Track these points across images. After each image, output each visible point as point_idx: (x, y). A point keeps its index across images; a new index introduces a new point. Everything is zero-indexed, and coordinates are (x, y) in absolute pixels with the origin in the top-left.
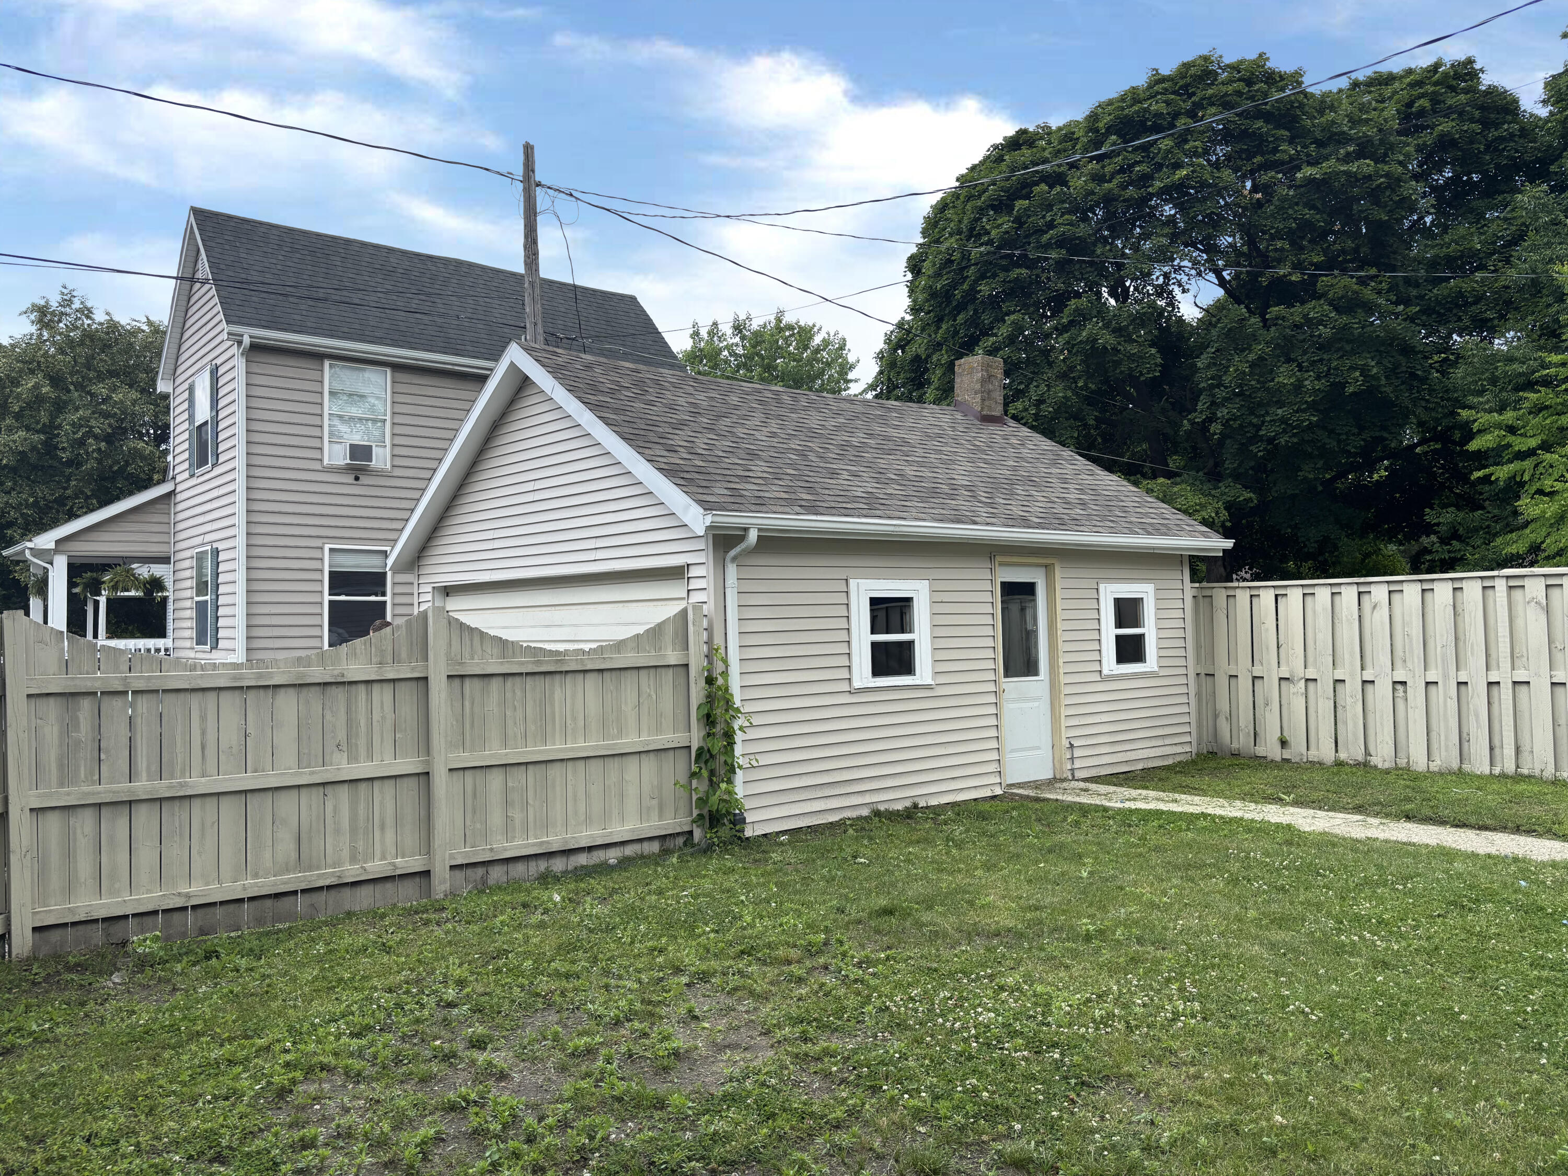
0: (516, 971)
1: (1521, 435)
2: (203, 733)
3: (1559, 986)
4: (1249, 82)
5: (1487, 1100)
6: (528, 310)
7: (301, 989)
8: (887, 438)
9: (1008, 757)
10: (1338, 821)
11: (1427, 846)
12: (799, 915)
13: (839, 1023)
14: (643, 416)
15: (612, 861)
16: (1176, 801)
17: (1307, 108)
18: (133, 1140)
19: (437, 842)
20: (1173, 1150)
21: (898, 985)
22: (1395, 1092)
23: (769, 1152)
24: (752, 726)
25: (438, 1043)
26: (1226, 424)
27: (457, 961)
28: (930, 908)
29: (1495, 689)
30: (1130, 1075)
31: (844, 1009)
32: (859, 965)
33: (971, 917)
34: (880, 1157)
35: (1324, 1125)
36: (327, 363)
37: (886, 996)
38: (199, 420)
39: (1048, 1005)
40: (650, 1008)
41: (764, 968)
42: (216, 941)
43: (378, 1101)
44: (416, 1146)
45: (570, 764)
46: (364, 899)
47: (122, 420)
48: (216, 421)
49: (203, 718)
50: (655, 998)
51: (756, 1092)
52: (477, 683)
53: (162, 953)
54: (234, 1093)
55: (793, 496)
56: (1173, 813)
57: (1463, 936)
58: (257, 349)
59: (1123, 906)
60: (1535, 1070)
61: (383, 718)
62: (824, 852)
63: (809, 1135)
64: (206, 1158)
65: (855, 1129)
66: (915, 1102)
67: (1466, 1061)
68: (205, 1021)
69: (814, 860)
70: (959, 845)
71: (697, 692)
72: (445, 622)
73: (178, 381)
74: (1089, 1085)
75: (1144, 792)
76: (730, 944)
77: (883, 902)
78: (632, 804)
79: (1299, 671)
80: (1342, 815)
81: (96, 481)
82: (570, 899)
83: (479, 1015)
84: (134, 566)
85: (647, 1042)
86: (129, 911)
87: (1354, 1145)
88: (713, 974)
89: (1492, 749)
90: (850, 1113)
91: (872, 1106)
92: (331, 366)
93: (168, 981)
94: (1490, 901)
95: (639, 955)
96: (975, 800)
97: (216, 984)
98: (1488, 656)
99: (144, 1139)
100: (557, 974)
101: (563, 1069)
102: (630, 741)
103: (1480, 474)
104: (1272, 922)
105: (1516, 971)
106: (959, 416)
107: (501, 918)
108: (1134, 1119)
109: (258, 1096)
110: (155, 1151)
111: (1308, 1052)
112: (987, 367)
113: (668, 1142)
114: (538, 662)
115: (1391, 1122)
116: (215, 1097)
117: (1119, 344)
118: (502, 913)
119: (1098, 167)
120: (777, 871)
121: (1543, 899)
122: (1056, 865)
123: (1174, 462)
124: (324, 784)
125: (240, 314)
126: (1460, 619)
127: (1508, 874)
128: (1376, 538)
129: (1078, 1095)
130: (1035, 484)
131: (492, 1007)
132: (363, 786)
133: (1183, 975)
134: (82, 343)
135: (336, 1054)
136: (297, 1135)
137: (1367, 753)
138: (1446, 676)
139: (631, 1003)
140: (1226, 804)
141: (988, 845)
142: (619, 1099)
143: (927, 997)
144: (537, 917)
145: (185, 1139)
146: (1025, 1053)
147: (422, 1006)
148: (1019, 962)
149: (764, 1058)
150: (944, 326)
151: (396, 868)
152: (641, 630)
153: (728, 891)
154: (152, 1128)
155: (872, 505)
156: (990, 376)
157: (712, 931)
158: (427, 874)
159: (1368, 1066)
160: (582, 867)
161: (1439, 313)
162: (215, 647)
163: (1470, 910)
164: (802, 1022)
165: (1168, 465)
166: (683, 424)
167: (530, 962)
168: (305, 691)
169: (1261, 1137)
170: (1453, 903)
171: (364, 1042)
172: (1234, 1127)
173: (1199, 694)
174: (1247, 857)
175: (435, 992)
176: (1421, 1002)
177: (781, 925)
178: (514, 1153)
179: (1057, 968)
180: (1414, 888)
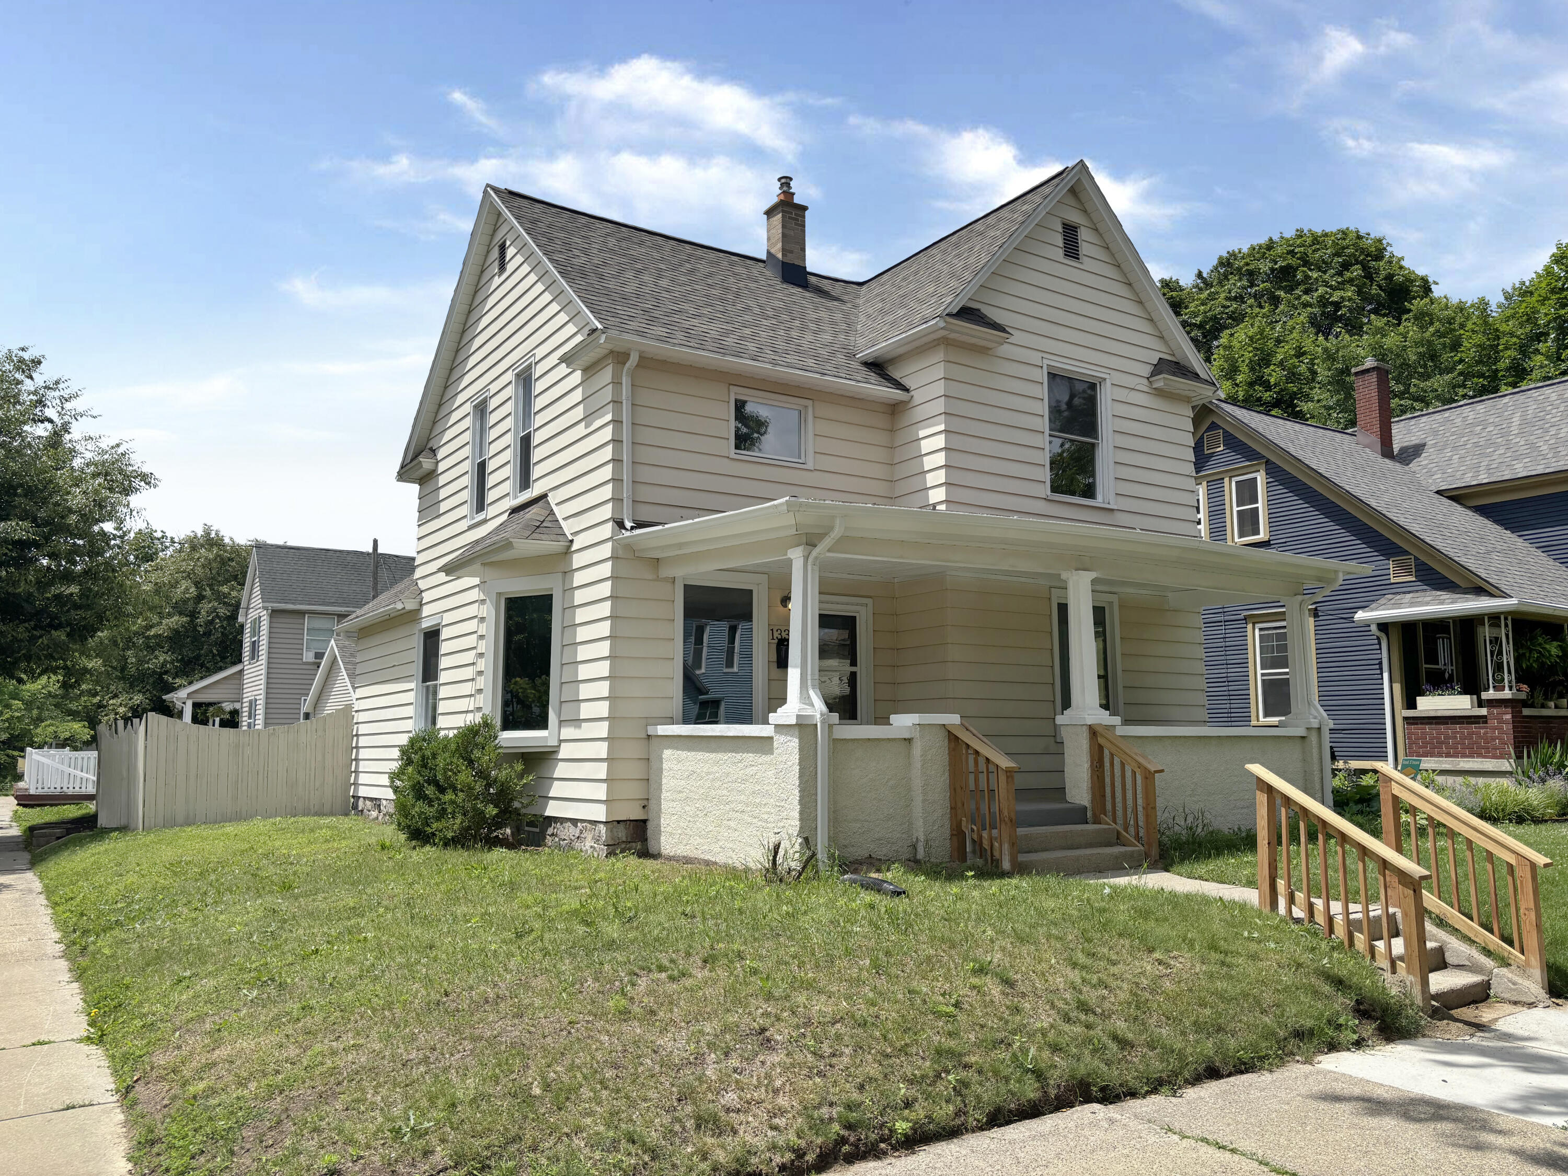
38: (253, 640)
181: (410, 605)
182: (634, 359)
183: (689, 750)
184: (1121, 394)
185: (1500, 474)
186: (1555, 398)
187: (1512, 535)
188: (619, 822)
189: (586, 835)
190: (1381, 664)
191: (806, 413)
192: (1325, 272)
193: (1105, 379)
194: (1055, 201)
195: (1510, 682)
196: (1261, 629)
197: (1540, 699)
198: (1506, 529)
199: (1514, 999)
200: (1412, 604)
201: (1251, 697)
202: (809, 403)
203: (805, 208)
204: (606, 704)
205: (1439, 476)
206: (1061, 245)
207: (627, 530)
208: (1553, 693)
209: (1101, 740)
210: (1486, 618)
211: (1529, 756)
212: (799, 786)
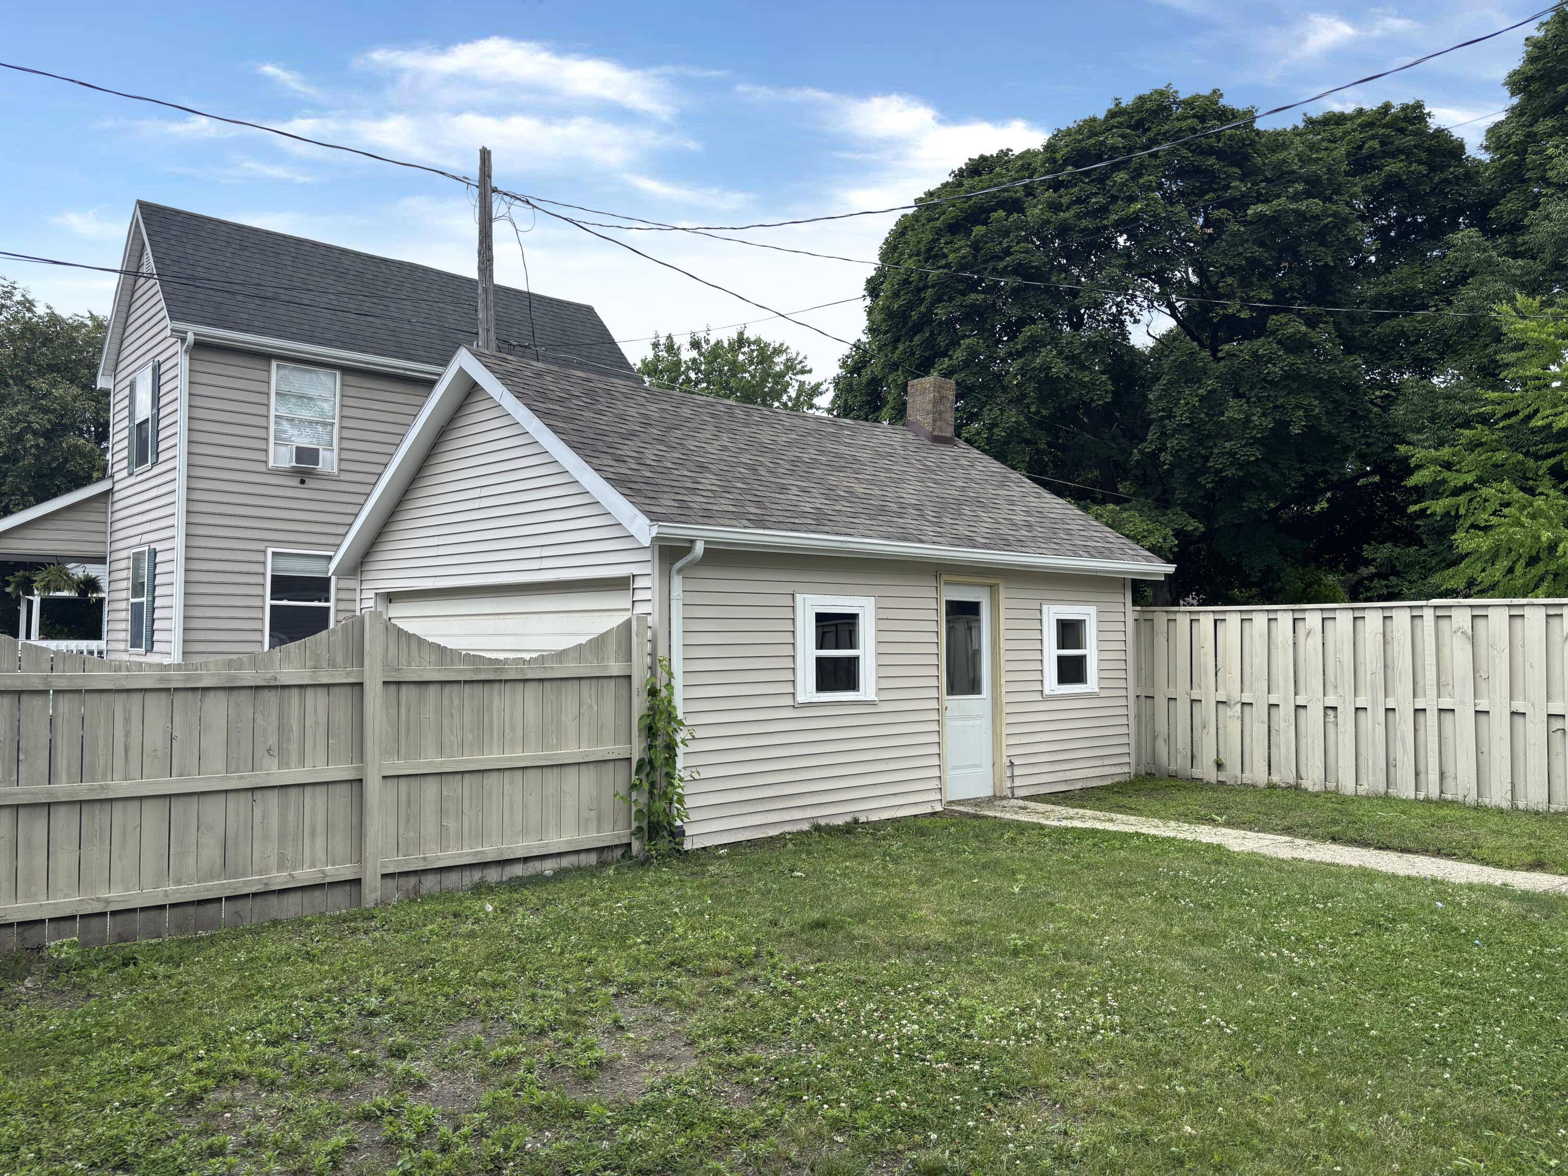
0: (442, 981)
1: (1457, 471)
2: (127, 735)
3: (1467, 1004)
4: (1202, 119)
5: (1390, 1113)
6: (480, 316)
7: (219, 997)
8: (839, 456)
9: (950, 775)
10: (1267, 842)
11: (1350, 866)
12: (732, 926)
13: (765, 1034)
14: (593, 425)
15: (548, 873)
16: (1111, 820)
17: (1258, 146)
18: (34, 1147)
19: (369, 850)
20: (1085, 1159)
21: (826, 997)
22: (1303, 1103)
23: (684, 1161)
24: (694, 738)
25: (357, 1051)
26: (1176, 454)
27: (382, 970)
28: (863, 921)
29: (1421, 716)
30: (1047, 1087)
31: (769, 1021)
32: (788, 977)
33: (903, 931)
34: (796, 1166)
35: (1232, 1136)
36: (274, 364)
37: (813, 1008)
38: (139, 419)
39: (972, 1017)
40: (575, 1018)
41: (693, 980)
42: (134, 948)
43: (291, 1110)
44: (327, 1155)
45: (507, 774)
46: (291, 906)
47: (62, 416)
48: (157, 419)
49: (127, 720)
50: (581, 1008)
51: (676, 1102)
52: (414, 690)
53: (78, 959)
54: (143, 1100)
55: (741, 510)
56: (1105, 832)
57: (1378, 954)
58: (200, 347)
59: (1052, 921)
60: (1439, 1085)
61: (317, 723)
62: (761, 867)
63: (727, 1144)
64: (109, 1165)
65: (773, 1138)
66: (835, 1112)
67: (1373, 1075)
68: (117, 1027)
69: (751, 873)
70: (896, 860)
71: (640, 704)
72: (381, 628)
73: (119, 378)
74: (1007, 1096)
75: (1081, 811)
76: (661, 955)
77: (816, 915)
78: (570, 815)
79: (1236, 695)
80: (1271, 836)
81: (33, 477)
82: (502, 910)
83: (400, 1024)
84: (69, 566)
85: (570, 1051)
86: (46, 915)
87: (1259, 1155)
88: (642, 985)
89: (1417, 774)
90: (769, 1123)
91: (791, 1116)
92: (278, 366)
93: (82, 987)
94: (1406, 921)
95: (568, 966)
96: (915, 816)
97: (132, 991)
98: (1415, 683)
99: (46, 1146)
100: (484, 984)
101: (483, 1078)
102: (570, 751)
103: (1416, 508)
104: (1195, 938)
105: (1427, 989)
106: (910, 436)
107: (430, 927)
108: (1049, 1129)
109: (167, 1103)
110: (56, 1158)
111: (1222, 1065)
112: (939, 388)
113: (584, 1152)
114: (477, 671)
115: (1297, 1134)
116: (124, 1104)
117: (1071, 371)
118: (432, 922)
119: (1055, 195)
120: (713, 884)
121: (1458, 920)
122: (989, 881)
123: (1124, 488)
124: (253, 790)
125: (184, 310)
126: (1389, 647)
127: (1426, 895)
128: (1318, 567)
129: (996, 1106)
130: (983, 506)
131: (414, 1016)
132: (293, 792)
133: (1106, 990)
134: (22, 336)
135: (250, 1063)
136: (205, 1143)
137: (1299, 776)
138: (1374, 702)
139: (556, 1012)
140: (1161, 824)
141: (924, 860)
142: (538, 1109)
143: (853, 1008)
144: (468, 926)
145: (89, 1146)
146: (946, 1065)
147: (343, 1015)
148: (946, 975)
149: (687, 1068)
150: (901, 347)
151: (326, 876)
152: (583, 640)
153: (663, 903)
154: (56, 1135)
155: (820, 521)
156: (942, 398)
157: (644, 942)
158: (357, 882)
159: (1278, 1079)
160: (517, 877)
161: (1380, 351)
162: (150, 649)
163: (1387, 929)
164: (727, 1033)
165: (1117, 490)
166: (632, 434)
167: (457, 971)
168: (235, 694)
169: (1169, 1147)
170: (1371, 922)
171: (279, 1050)
172: (1144, 1138)
173: (1138, 716)
174: (1176, 876)
175: (356, 1001)
176: (1334, 1017)
177: (713, 937)
178: (426, 1162)
179: (983, 981)
180: (1334, 907)
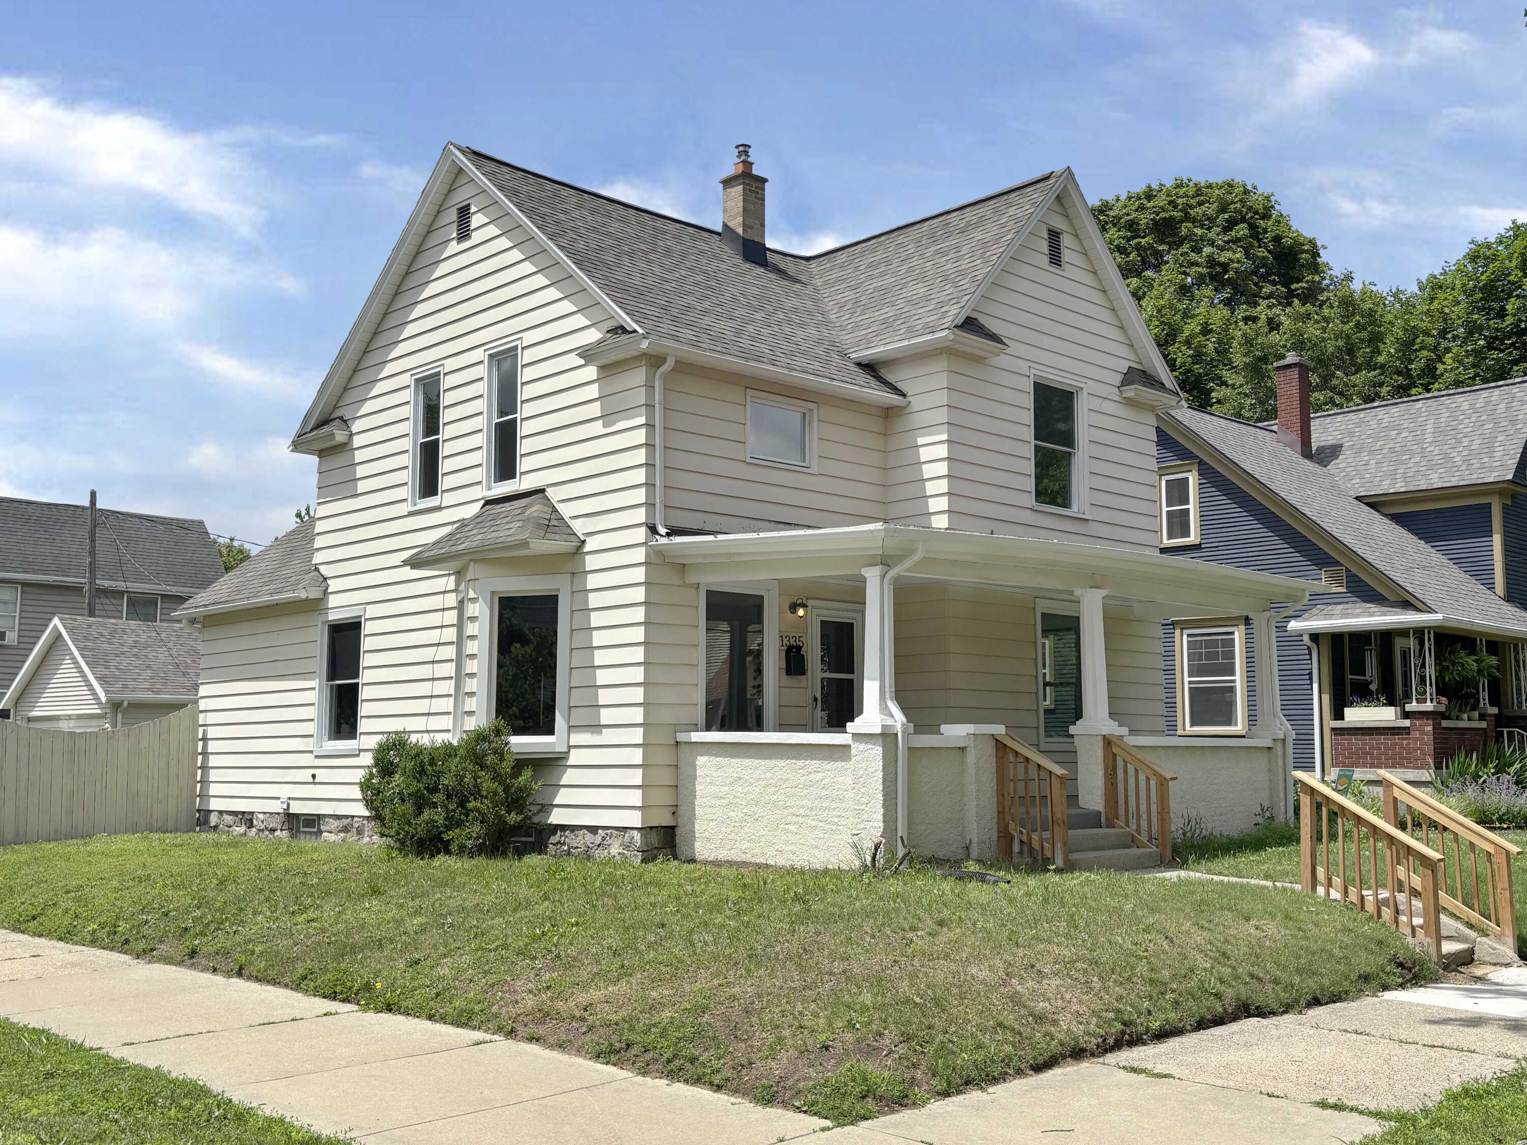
181: (314, 593)
182: (670, 363)
183: (733, 757)
184: (1096, 404)
185: (1417, 483)
186: (1467, 407)
187: (1426, 546)
188: (651, 828)
189: (610, 842)
190: (1310, 674)
191: (811, 416)
192: (1209, 229)
193: (1082, 389)
194: (1045, 209)
195: (1431, 695)
196: (1189, 636)
197: (1455, 713)
198: (1420, 539)
199: (1494, 961)
200: (1344, 616)
201: (1177, 705)
202: (813, 406)
203: (764, 181)
204: (641, 710)
205: (1358, 481)
206: (1047, 252)
207: (662, 536)
208: (1466, 705)
209: (1115, 750)
210: (1411, 631)
211: (1447, 767)
212: (883, 791)
